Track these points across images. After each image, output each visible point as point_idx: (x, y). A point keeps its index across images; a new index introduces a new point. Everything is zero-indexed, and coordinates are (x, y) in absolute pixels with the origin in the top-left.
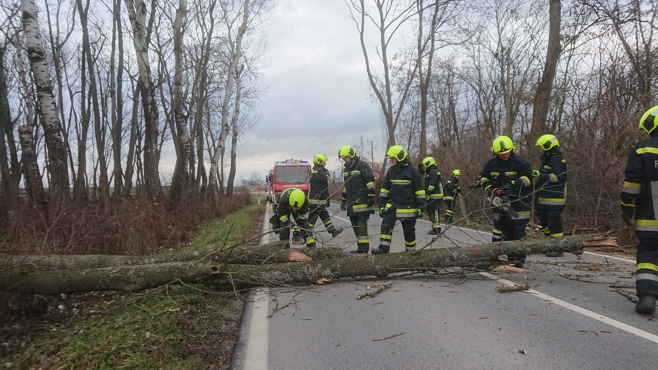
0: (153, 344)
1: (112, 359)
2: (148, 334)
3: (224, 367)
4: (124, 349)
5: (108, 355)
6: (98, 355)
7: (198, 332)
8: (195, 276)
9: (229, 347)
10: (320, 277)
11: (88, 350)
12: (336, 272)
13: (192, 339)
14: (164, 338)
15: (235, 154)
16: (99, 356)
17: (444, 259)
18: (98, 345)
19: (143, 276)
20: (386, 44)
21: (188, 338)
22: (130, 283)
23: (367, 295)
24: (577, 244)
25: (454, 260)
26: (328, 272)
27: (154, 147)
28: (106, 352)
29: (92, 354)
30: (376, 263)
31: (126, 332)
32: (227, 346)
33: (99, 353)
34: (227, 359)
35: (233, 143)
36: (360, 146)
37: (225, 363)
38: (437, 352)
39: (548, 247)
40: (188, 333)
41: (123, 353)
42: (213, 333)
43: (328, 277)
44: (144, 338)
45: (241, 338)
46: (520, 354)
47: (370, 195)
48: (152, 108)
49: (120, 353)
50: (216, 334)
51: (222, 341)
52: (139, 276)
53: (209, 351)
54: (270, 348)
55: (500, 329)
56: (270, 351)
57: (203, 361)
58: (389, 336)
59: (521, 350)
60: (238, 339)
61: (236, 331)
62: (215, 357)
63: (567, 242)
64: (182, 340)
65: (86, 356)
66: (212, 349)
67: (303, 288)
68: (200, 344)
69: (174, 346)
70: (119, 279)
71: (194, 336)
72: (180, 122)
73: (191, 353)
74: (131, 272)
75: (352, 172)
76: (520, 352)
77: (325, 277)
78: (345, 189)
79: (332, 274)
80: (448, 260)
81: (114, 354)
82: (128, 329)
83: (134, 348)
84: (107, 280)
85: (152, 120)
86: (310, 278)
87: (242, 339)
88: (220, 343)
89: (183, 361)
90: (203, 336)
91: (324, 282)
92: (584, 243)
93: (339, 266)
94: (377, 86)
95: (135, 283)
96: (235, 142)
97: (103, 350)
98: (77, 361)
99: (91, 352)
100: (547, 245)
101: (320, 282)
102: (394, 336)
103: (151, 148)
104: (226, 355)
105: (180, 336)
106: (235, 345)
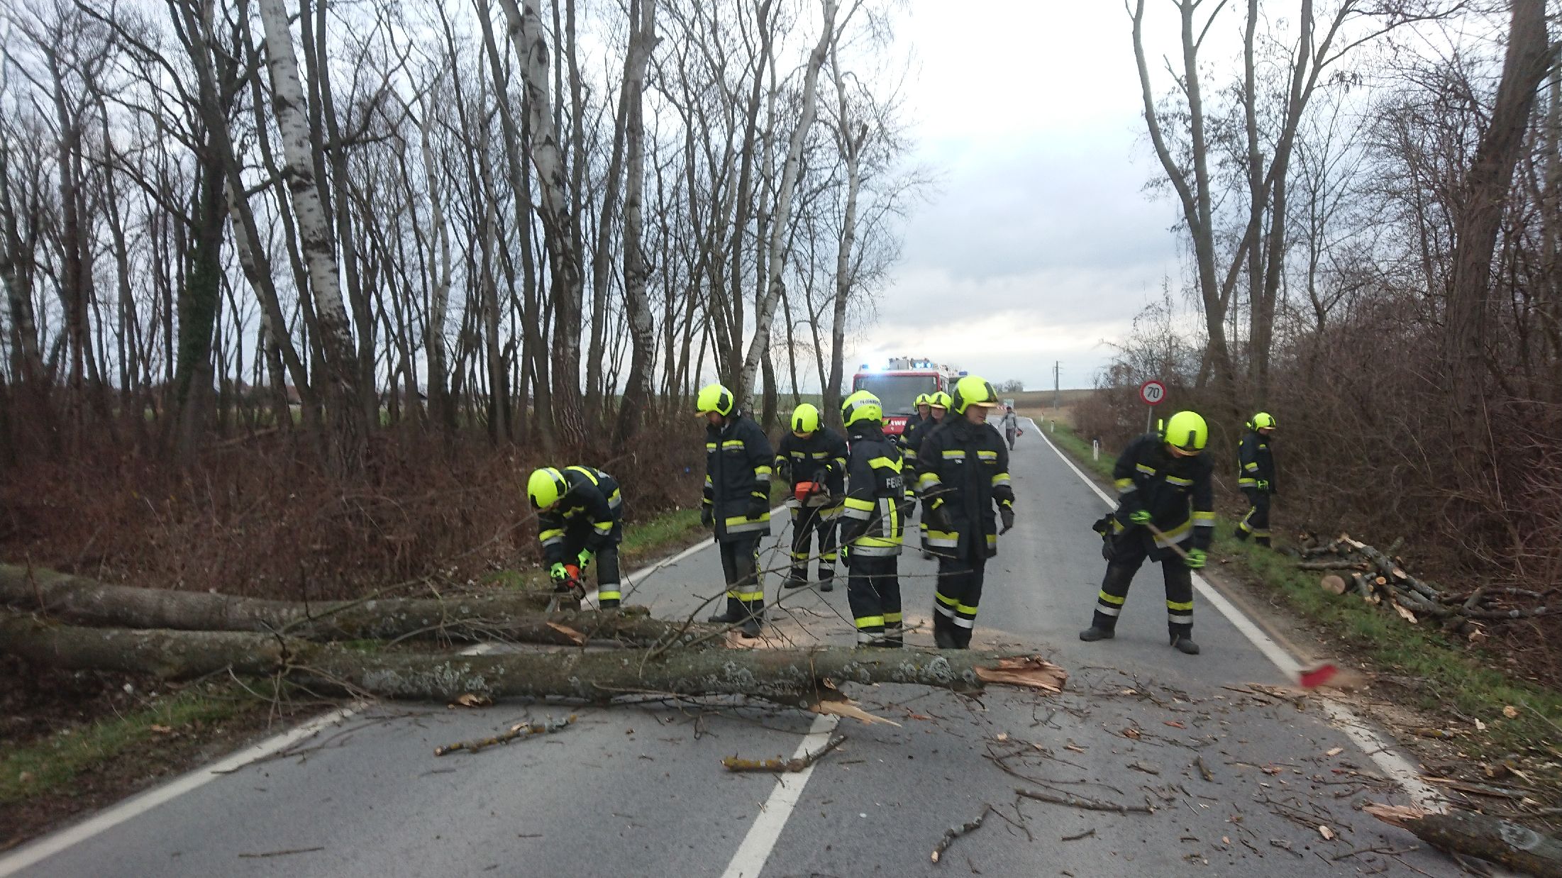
8: (256, 665)
10: (462, 692)
12: (496, 684)
19: (183, 654)
20: (1195, 44)
22: (162, 663)
23: (461, 747)
24: (964, 673)
25: (725, 680)
26: (479, 682)
30: (574, 672)
35: (836, 311)
39: (904, 672)
43: (477, 693)
47: (755, 494)
48: (564, 264)
52: (177, 653)
63: (943, 664)
70: (148, 654)
72: (633, 287)
74: (168, 644)
75: (725, 444)
77: (471, 692)
78: (708, 479)
79: (486, 687)
86: (445, 691)
91: (472, 702)
92: (979, 671)
93: (502, 671)
100: (902, 666)
101: (465, 700)
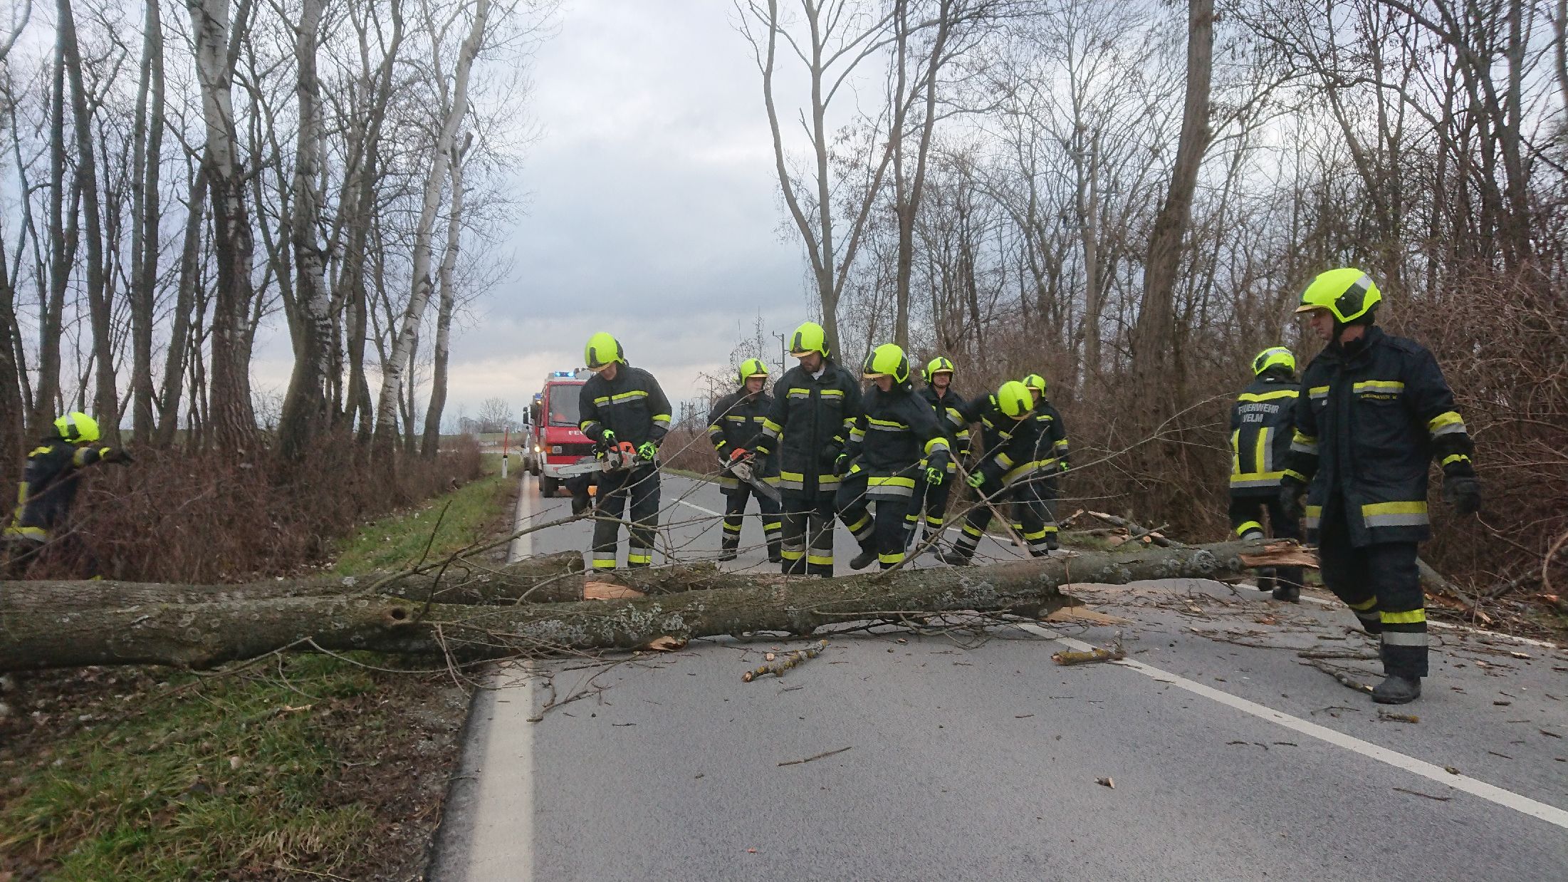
0: (250, 782)
1: (145, 817)
2: (234, 761)
3: (426, 828)
4: (176, 795)
5: (135, 809)
6: (106, 810)
7: (360, 756)
8: (349, 632)
9: (437, 788)
10: (657, 634)
11: (83, 797)
12: (696, 622)
13: (344, 771)
14: (276, 769)
15: (446, 353)
16: (113, 811)
17: (941, 592)
18: (109, 787)
19: (217, 630)
20: (823, 103)
21: (336, 768)
22: (184, 645)
23: (767, 671)
24: (1230, 561)
25: (962, 596)
26: (676, 621)
27: (241, 326)
28: (129, 800)
29: (93, 807)
30: (789, 601)
31: (179, 757)
32: (433, 784)
33: (113, 803)
34: (434, 811)
35: (440, 326)
36: (755, 344)
37: (427, 819)
38: (920, 784)
39: (1167, 566)
40: (335, 757)
41: (172, 803)
42: (397, 758)
43: (675, 633)
44: (224, 769)
45: (466, 767)
46: (1099, 786)
48: (237, 230)
49: (165, 803)
50: (406, 759)
51: (421, 773)
52: (208, 629)
53: (388, 794)
54: (536, 786)
55: (1058, 738)
56: (537, 792)
57: (375, 816)
58: (816, 755)
59: (1103, 777)
60: (458, 768)
61: (454, 753)
62: (404, 807)
63: (1206, 556)
64: (320, 772)
65: (76, 812)
66: (396, 792)
67: (614, 658)
68: (367, 780)
69: (302, 786)
70: (156, 636)
71: (349, 764)
72: (308, 266)
73: (343, 801)
74: (187, 620)
76: (1101, 783)
77: (669, 633)
79: (685, 627)
80: (949, 593)
81: (150, 806)
82: (186, 751)
83: (202, 791)
84: (126, 636)
85: (237, 258)
86: (634, 636)
87: (469, 768)
88: (415, 778)
89: (325, 815)
90: (373, 764)
91: (666, 645)
92: (1243, 558)
93: (701, 608)
94: (800, 203)
95: (198, 644)
96: (447, 323)
97: (123, 796)
98: (52, 823)
99: (91, 800)
100: (1164, 562)
101: (657, 644)
102: (827, 754)
103: (233, 327)
104: (430, 803)
105: (316, 764)
106: (452, 782)
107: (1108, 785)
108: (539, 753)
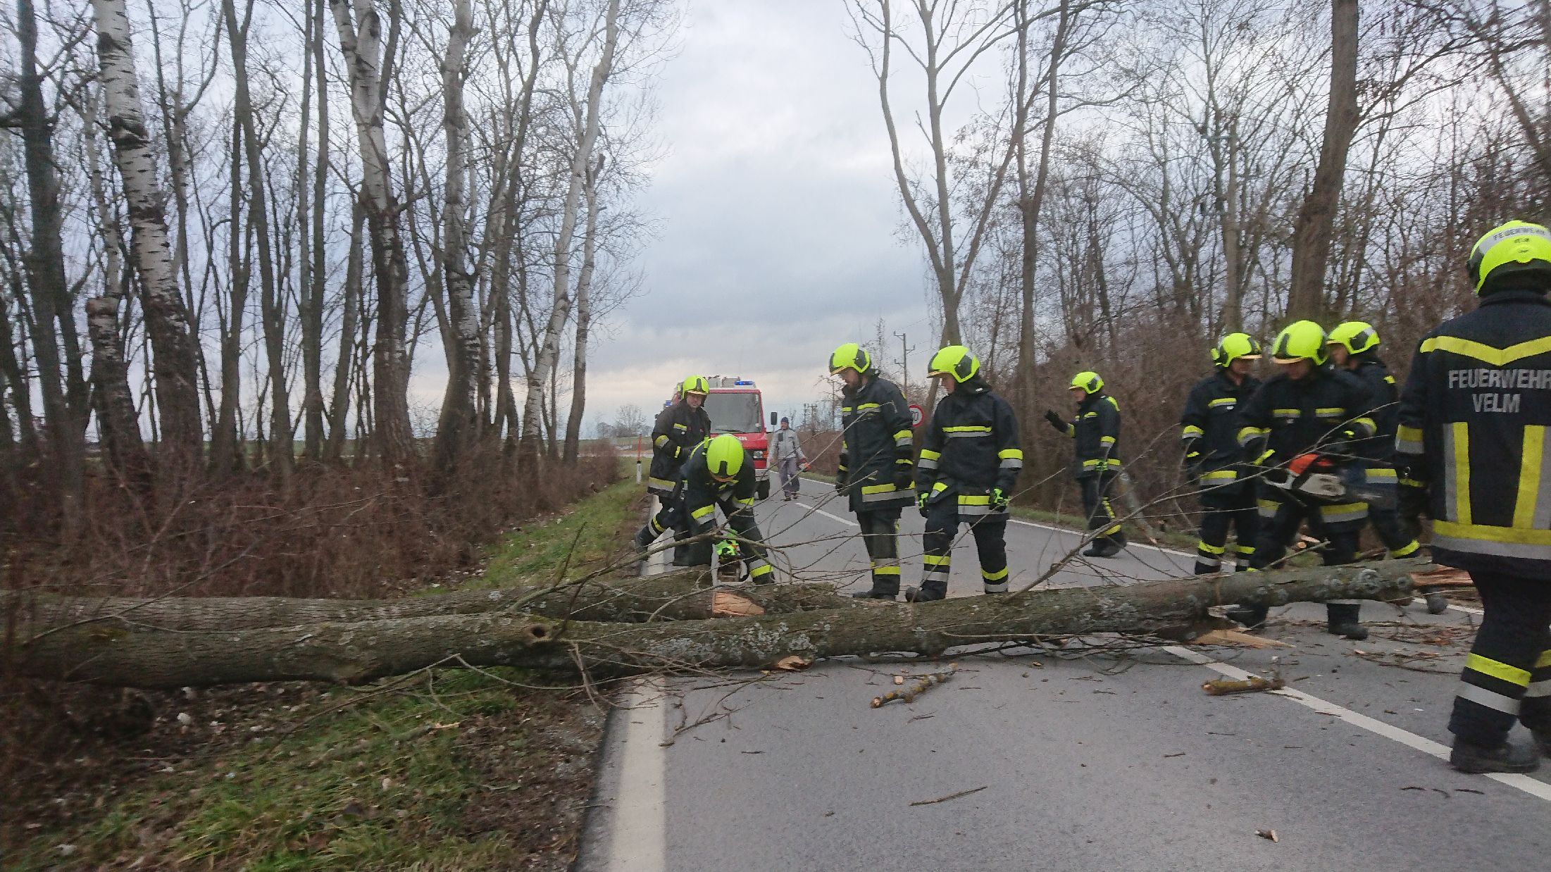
0: (399, 804)
1: (303, 840)
2: (386, 783)
3: (562, 859)
4: (331, 816)
5: (294, 831)
6: (269, 830)
7: (502, 779)
8: (491, 649)
9: (573, 815)
10: (784, 653)
11: (249, 817)
12: (822, 642)
13: (488, 795)
14: (424, 792)
15: (584, 365)
16: (275, 832)
17: (1078, 613)
18: (271, 807)
19: (373, 647)
20: (939, 103)
21: (479, 792)
22: (343, 662)
23: (895, 697)
24: (1398, 581)
25: (1102, 617)
26: (803, 641)
27: (398, 348)
28: (289, 822)
29: (258, 827)
30: (916, 622)
31: (335, 777)
32: (570, 810)
33: (275, 824)
34: (570, 842)
35: (578, 339)
36: (876, 345)
37: (564, 850)
38: (1063, 833)
39: (1329, 587)
40: (478, 779)
41: (329, 827)
42: (535, 782)
43: (802, 653)
44: (377, 790)
45: (601, 794)
46: (1261, 839)
47: (900, 461)
48: (393, 258)
49: (321, 826)
50: (544, 783)
51: (559, 799)
52: (365, 647)
53: (527, 822)
54: (668, 819)
55: (1213, 781)
56: (668, 825)
57: (514, 846)
58: (949, 794)
59: (1265, 829)
60: (593, 795)
61: (589, 778)
62: (542, 836)
63: (1373, 576)
64: (464, 797)
65: (243, 832)
66: (535, 818)
67: (743, 678)
68: (507, 805)
69: (447, 811)
70: (317, 654)
71: (493, 788)
72: (458, 289)
73: (485, 828)
74: (346, 638)
75: (861, 407)
76: (1261, 835)
77: (795, 653)
78: (845, 446)
79: (811, 647)
80: (1088, 616)
81: (307, 828)
82: (339, 769)
83: (355, 813)
84: (290, 655)
85: (393, 286)
86: (761, 655)
87: (604, 795)
88: (553, 804)
89: (467, 846)
90: (514, 788)
91: (794, 665)
92: (1414, 577)
93: (827, 628)
94: (919, 204)
95: (356, 662)
96: (585, 336)
97: (282, 817)
98: (221, 842)
99: (255, 821)
100: (1326, 582)
101: (784, 664)
102: (960, 795)
103: (391, 350)
104: (566, 832)
105: (460, 788)
106: (587, 810)
107: (1270, 837)
108: (670, 783)
